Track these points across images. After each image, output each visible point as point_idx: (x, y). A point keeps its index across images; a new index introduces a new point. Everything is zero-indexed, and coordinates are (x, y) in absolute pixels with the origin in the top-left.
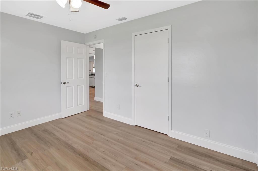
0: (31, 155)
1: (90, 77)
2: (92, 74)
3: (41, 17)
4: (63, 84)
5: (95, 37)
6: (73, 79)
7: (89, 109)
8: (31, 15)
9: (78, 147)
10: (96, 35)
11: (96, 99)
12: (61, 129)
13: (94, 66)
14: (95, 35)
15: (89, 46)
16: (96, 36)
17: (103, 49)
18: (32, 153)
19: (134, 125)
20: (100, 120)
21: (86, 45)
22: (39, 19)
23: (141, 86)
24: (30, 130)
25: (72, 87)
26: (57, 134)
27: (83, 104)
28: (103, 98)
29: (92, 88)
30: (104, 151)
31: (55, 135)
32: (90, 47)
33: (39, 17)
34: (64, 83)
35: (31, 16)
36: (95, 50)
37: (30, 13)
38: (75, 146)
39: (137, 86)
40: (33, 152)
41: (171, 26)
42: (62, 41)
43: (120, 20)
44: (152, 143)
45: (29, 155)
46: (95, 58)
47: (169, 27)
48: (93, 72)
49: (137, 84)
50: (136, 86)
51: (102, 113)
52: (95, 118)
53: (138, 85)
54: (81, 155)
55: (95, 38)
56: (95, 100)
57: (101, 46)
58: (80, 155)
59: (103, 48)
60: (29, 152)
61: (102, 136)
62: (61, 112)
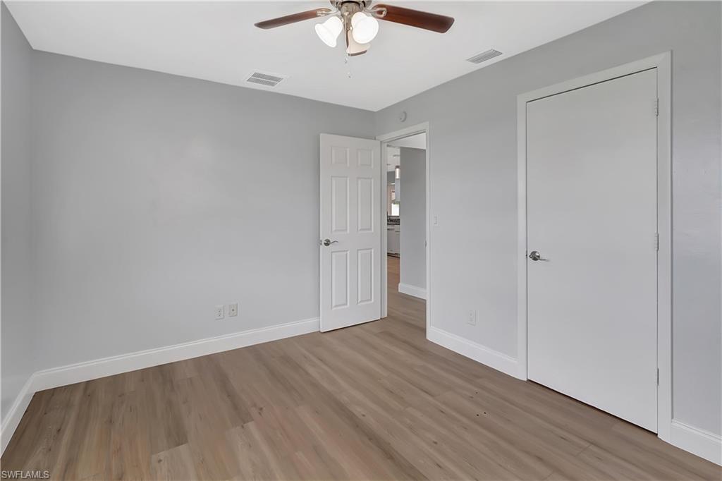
0: (260, 414)
1: (388, 229)
2: (393, 221)
3: (278, 79)
4: (325, 243)
5: (404, 118)
6: (348, 231)
7: (386, 316)
8: (258, 77)
9: (364, 415)
10: (405, 113)
11: (403, 288)
12: (321, 360)
13: (394, 197)
14: (402, 112)
15: (386, 144)
16: (406, 116)
17: (425, 150)
18: (261, 409)
19: (526, 380)
20: (416, 348)
21: (379, 142)
22: (273, 84)
23: (548, 261)
24: (255, 351)
25: (345, 253)
26: (311, 370)
27: (371, 300)
28: (425, 288)
29: (393, 256)
30: (436, 443)
31: (307, 373)
32: (388, 146)
33: (273, 80)
34: (327, 244)
35: (257, 81)
36: (399, 154)
37: (256, 75)
38: (358, 411)
39: (535, 259)
40: (264, 408)
41: (669, 54)
42: (321, 135)
43: (477, 60)
44: (592, 447)
45: (254, 412)
46: (397, 177)
47: (661, 59)
48: (393, 215)
49: (534, 253)
50: (530, 260)
51: (424, 330)
52: (405, 342)
53: (537, 254)
54: (372, 437)
55: (403, 121)
56: (399, 291)
57: (420, 142)
58: (370, 439)
59: (425, 148)
60: (255, 405)
61: (430, 398)
62: (319, 316)
